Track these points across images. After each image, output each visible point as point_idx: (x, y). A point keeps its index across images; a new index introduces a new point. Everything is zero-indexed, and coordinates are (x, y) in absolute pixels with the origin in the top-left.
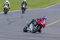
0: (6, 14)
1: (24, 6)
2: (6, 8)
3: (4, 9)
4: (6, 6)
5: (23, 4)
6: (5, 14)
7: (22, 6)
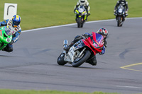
0: (82, 27)
1: (120, 11)
2: (80, 13)
3: (77, 16)
4: (81, 10)
5: (118, 5)
6: (79, 27)
7: (118, 10)
